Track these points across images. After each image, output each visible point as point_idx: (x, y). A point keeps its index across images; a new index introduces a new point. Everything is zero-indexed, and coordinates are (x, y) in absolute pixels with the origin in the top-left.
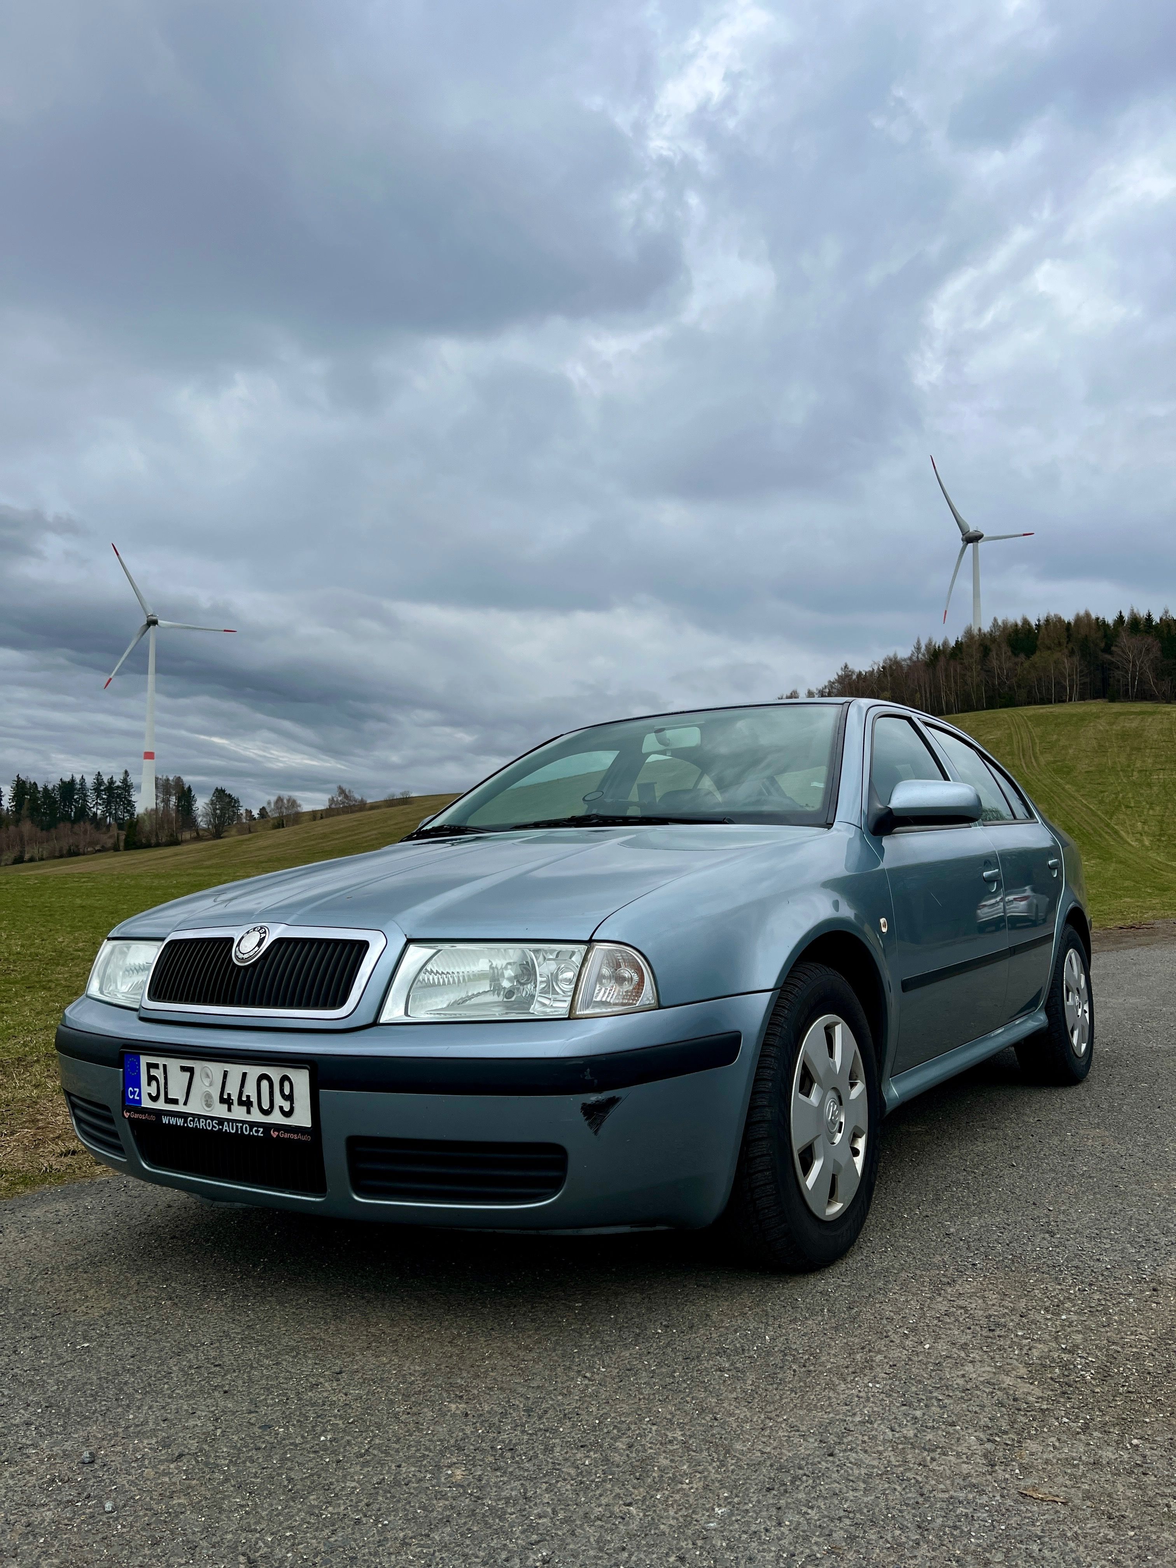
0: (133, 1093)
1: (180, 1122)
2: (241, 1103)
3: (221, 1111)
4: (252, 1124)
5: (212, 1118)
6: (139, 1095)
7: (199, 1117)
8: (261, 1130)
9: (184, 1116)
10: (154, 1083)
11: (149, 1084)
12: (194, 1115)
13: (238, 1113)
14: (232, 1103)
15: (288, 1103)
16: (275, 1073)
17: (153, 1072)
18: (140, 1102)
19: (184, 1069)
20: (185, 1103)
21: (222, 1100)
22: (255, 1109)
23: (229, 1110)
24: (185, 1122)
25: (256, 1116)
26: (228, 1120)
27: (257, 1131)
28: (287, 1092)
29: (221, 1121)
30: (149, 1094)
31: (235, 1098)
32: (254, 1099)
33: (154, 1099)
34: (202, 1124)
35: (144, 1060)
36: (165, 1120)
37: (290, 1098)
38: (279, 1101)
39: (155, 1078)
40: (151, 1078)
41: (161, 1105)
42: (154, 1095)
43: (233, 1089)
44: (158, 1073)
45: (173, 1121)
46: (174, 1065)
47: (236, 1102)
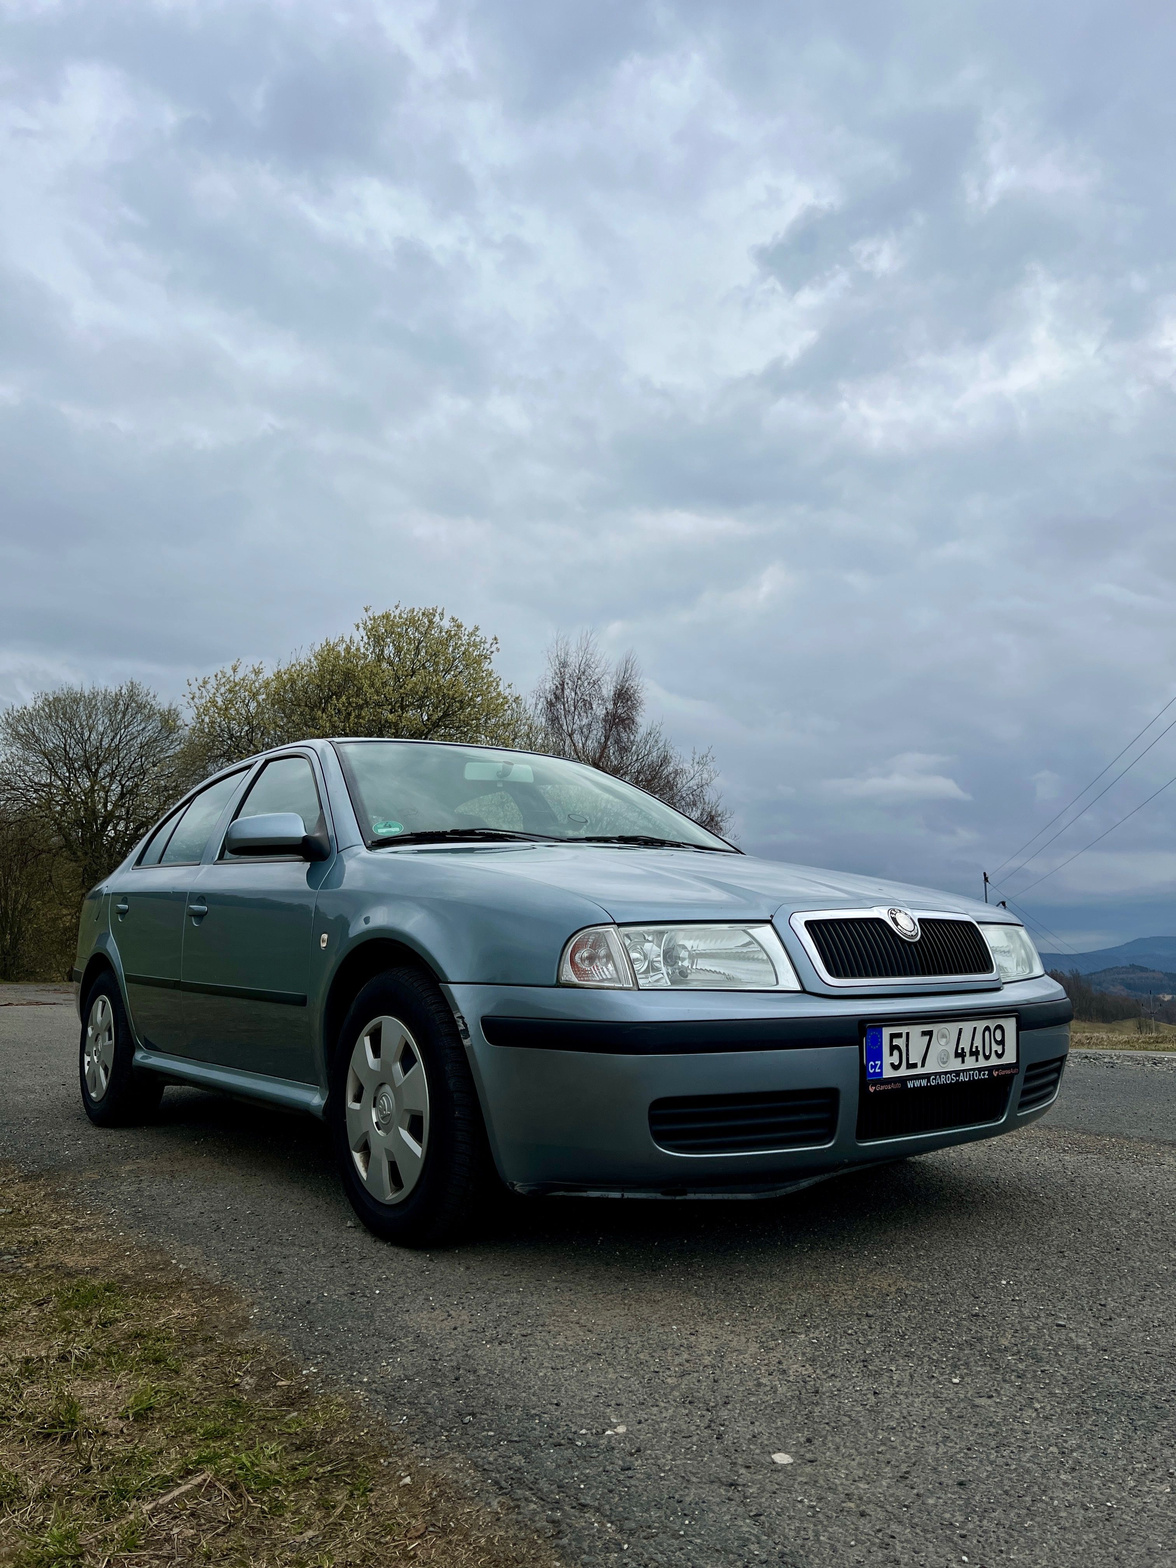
0: (874, 1067)
1: (924, 1083)
2: (972, 1053)
3: (956, 1065)
4: (980, 1070)
5: (950, 1072)
6: (881, 1067)
7: (940, 1074)
8: (987, 1072)
9: (927, 1076)
10: (896, 1053)
11: (891, 1054)
12: (935, 1074)
13: (970, 1063)
14: (965, 1056)
15: (1001, 1047)
16: (992, 1024)
17: (896, 1042)
18: (881, 1074)
19: (924, 1033)
20: (923, 1065)
21: (957, 1055)
22: (981, 1057)
23: (963, 1062)
24: (929, 1081)
25: (982, 1063)
26: (963, 1071)
27: (984, 1075)
28: (999, 1038)
29: (957, 1073)
30: (892, 1064)
31: (967, 1050)
32: (980, 1049)
33: (895, 1067)
34: (942, 1080)
35: (887, 1032)
36: (910, 1085)
37: (1002, 1043)
38: (995, 1047)
39: (898, 1048)
40: (893, 1048)
41: (903, 1072)
42: (896, 1064)
43: (965, 1044)
44: (900, 1042)
45: (917, 1084)
46: (915, 1031)
47: (968, 1054)
